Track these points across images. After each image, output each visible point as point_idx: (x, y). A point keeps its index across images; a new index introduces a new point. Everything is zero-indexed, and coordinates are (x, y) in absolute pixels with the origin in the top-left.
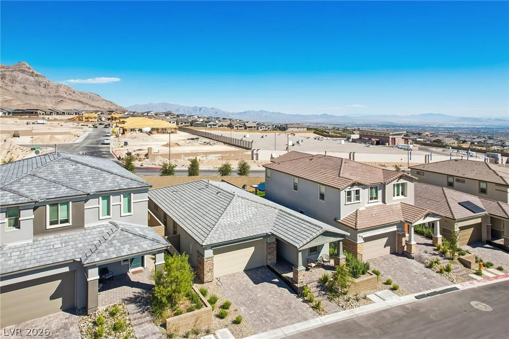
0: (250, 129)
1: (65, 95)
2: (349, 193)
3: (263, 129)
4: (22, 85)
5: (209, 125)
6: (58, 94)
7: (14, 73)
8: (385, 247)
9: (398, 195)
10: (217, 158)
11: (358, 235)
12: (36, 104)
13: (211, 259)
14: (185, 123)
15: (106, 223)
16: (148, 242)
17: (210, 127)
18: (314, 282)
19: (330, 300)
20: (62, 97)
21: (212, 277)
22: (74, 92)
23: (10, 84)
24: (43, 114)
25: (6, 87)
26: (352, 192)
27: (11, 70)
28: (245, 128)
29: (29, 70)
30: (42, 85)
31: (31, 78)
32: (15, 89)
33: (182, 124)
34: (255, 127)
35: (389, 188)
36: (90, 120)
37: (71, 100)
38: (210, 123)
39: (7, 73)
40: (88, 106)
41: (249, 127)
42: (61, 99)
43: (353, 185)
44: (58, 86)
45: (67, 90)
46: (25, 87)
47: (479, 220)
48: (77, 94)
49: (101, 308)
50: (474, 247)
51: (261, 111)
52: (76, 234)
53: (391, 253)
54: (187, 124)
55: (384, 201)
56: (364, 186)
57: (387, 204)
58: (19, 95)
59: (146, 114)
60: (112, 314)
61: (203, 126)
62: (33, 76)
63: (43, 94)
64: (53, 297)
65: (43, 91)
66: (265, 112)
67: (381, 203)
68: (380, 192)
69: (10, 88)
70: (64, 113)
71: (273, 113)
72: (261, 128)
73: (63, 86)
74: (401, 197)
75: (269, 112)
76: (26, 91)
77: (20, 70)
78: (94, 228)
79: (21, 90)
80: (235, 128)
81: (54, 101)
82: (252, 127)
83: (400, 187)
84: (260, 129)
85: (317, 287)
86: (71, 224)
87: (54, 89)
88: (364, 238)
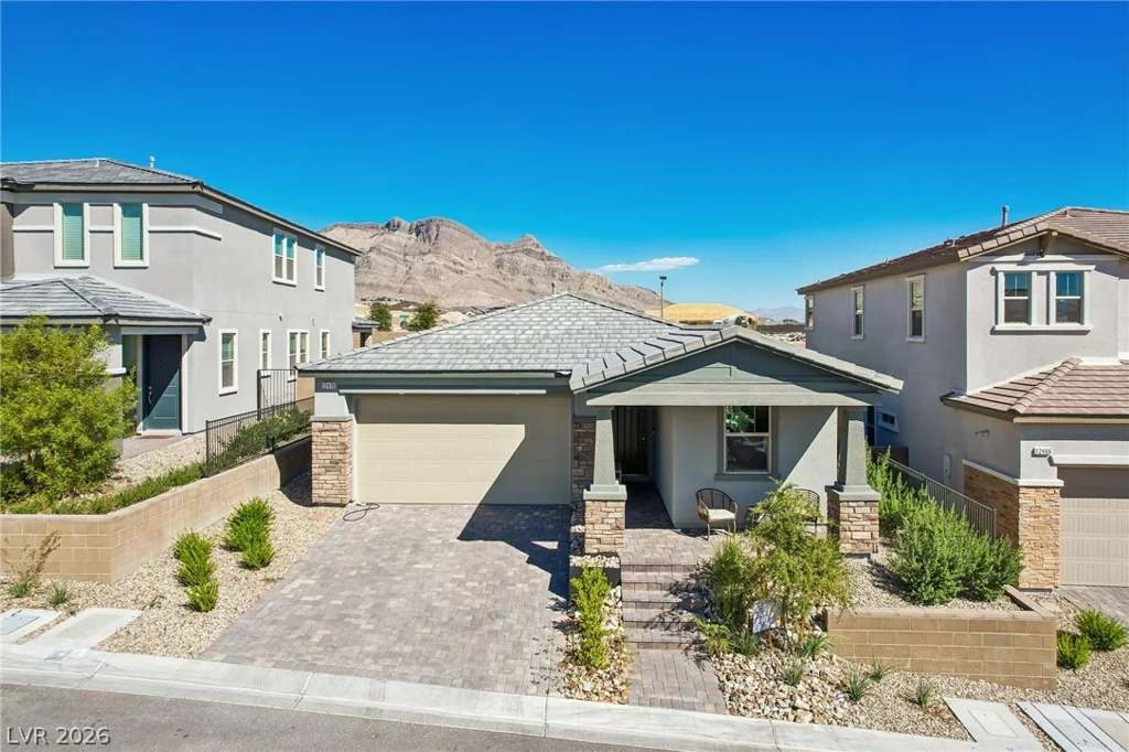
1: (594, 293)
2: (1018, 285)
4: (527, 277)
7: (515, 257)
13: (336, 426)
18: (671, 567)
21: (343, 489)
22: (610, 288)
23: (509, 276)
25: (504, 282)
26: (1038, 284)
27: (512, 250)
29: (538, 250)
30: (557, 274)
31: (541, 264)
32: (516, 284)
39: (506, 257)
44: (584, 276)
46: (531, 281)
48: (616, 291)
62: (543, 260)
69: (507, 283)
73: (591, 277)
76: (533, 288)
77: (522, 252)
79: (526, 286)
85: (675, 589)
87: (576, 283)
88: (1064, 471)
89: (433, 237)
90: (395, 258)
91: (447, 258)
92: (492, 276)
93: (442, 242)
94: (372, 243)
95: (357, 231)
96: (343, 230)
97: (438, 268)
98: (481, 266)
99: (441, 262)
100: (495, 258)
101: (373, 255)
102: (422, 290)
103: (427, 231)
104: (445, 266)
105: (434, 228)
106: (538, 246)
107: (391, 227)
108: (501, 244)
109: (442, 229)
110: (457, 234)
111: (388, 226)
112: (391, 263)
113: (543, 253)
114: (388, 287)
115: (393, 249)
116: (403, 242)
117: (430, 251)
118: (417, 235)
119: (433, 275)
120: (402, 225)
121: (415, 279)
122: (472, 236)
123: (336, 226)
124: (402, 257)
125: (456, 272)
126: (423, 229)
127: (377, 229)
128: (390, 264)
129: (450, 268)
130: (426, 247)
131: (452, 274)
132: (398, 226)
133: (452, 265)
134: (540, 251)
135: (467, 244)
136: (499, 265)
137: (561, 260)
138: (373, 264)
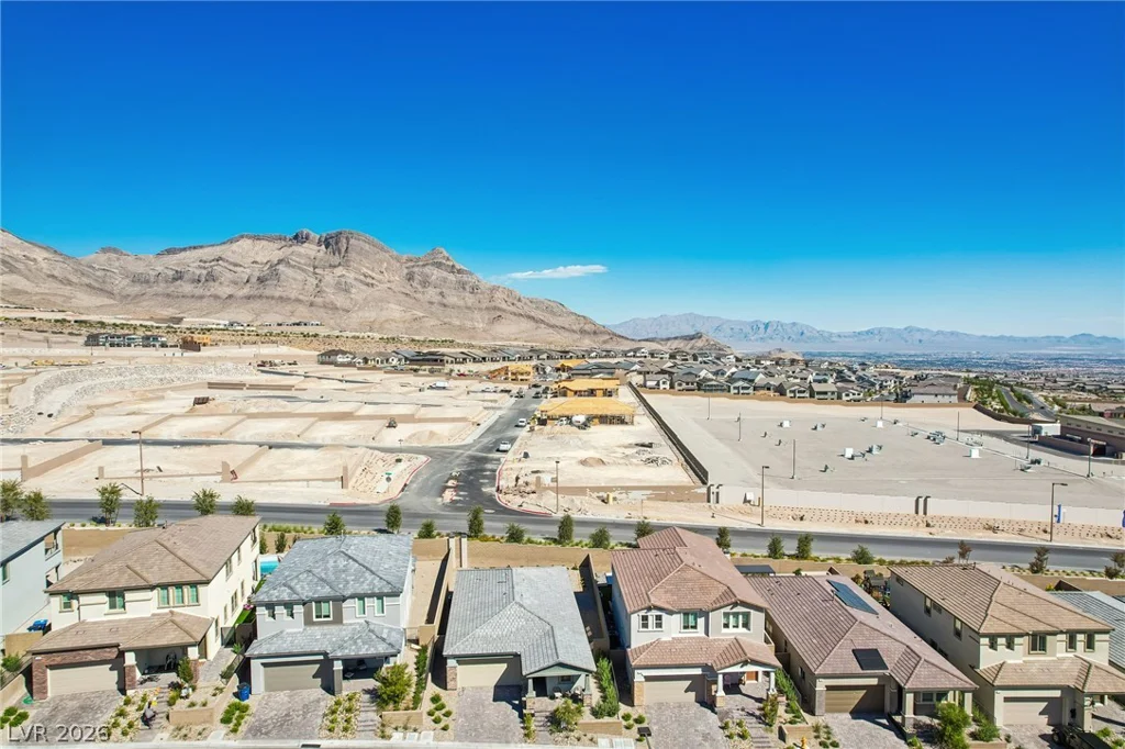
0: (822, 397)
1: (504, 306)
2: (645, 618)
3: (851, 396)
4: (438, 290)
5: (735, 388)
6: (493, 304)
7: (427, 270)
8: (686, 691)
9: (737, 627)
10: (645, 497)
11: (636, 671)
12: (458, 323)
13: (454, 669)
14: (687, 384)
15: (362, 621)
16: (385, 645)
17: (736, 391)
19: (552, 732)
20: (499, 309)
22: (519, 300)
23: (420, 289)
24: (452, 362)
25: (415, 295)
26: (650, 618)
27: (421, 263)
28: (812, 396)
29: (448, 263)
30: (467, 287)
31: (452, 277)
32: (427, 297)
33: (680, 385)
34: (833, 393)
35: (717, 618)
36: (520, 377)
37: (515, 314)
38: (737, 385)
39: (416, 269)
40: (543, 326)
41: (819, 393)
42: (499, 313)
43: (649, 609)
44: (494, 289)
45: (508, 296)
46: (441, 294)
47: (874, 682)
48: (526, 304)
49: (344, 693)
50: (854, 718)
51: (909, 330)
52: (334, 629)
53: (697, 701)
54: (690, 386)
55: (707, 633)
56: (670, 613)
57: (711, 638)
58: (434, 309)
59: (632, 353)
60: (350, 699)
61: (723, 390)
62: (453, 272)
63: (470, 305)
64: (314, 677)
65: (470, 300)
66: (919, 330)
67: (704, 635)
68: (701, 621)
69: (418, 296)
70: (484, 359)
71: (938, 333)
72: (847, 395)
73: (500, 289)
74: (741, 630)
75: (927, 330)
76: (445, 301)
77: (433, 264)
78: (351, 624)
79: (437, 299)
80: (789, 395)
81: (487, 317)
82: (826, 393)
83: (741, 617)
84: (845, 398)
86: (331, 619)
87: (486, 296)
88: (645, 677)
89: (343, 250)
90: (303, 270)
91: (358, 271)
92: (404, 290)
93: (352, 255)
94: (279, 255)
95: (264, 243)
96: (249, 242)
97: (349, 281)
98: (392, 279)
99: (352, 275)
100: (406, 271)
101: (281, 268)
102: (332, 303)
103: (337, 243)
104: (356, 279)
105: (344, 241)
106: (448, 259)
107: (299, 239)
108: (411, 256)
109: (352, 241)
110: (367, 247)
111: (296, 237)
112: (300, 276)
113: (453, 266)
114: (298, 300)
115: (302, 261)
116: (313, 254)
117: (340, 264)
118: (327, 248)
119: (344, 288)
120: (311, 237)
121: (324, 292)
122: (382, 249)
123: (242, 237)
124: (311, 269)
125: (367, 285)
126: (332, 241)
127: (285, 240)
128: (299, 278)
129: (361, 281)
130: (336, 259)
131: (365, 287)
132: (307, 238)
133: (362, 277)
134: (451, 264)
135: (377, 256)
136: (410, 277)
137: (471, 274)
138: (283, 277)
